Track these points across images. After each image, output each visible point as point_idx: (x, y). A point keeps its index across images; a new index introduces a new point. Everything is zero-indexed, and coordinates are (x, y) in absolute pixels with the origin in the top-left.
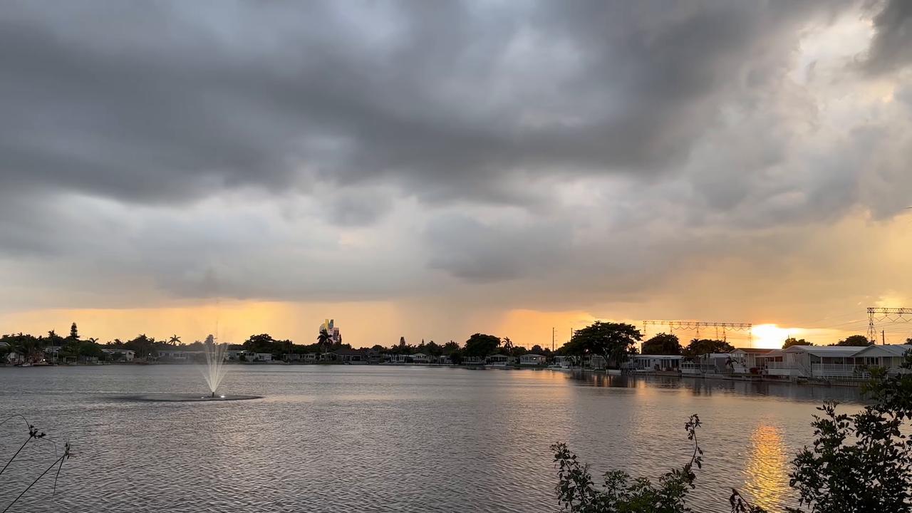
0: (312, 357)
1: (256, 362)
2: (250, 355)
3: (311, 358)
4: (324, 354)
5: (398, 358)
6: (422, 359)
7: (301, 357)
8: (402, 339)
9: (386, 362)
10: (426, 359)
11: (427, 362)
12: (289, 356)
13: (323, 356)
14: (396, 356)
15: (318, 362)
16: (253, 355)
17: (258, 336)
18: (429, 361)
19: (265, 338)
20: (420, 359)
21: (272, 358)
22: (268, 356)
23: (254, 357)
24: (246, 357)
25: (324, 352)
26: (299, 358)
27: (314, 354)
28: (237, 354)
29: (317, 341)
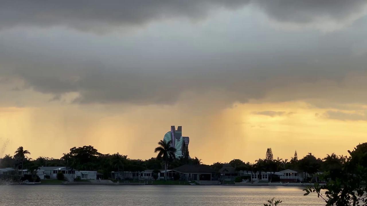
0: (148, 175)
1: (78, 181)
2: (70, 172)
3: (147, 177)
4: (164, 172)
5: (260, 177)
6: (292, 177)
7: (134, 175)
8: (269, 151)
9: (245, 182)
10: (297, 178)
11: (298, 181)
12: (118, 175)
13: (162, 175)
14: (257, 173)
15: (155, 181)
16: (73, 172)
17: (80, 148)
18: (301, 179)
19: (89, 151)
20: (288, 177)
21: (98, 177)
22: (92, 175)
23: (76, 176)
24: (66, 175)
25: (164, 169)
26: (131, 177)
27: (150, 172)
28: (54, 172)
29: (155, 155)
